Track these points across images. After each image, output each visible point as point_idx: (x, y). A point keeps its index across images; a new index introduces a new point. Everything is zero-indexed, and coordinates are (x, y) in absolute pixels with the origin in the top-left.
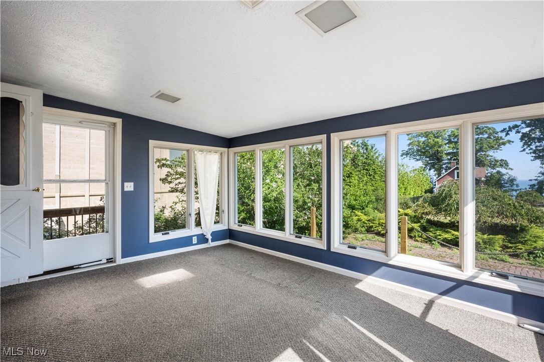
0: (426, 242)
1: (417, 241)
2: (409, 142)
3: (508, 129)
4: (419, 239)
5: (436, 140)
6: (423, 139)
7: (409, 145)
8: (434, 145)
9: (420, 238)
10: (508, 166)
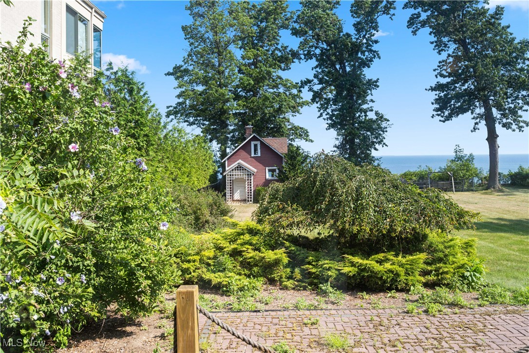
0: (305, 288)
1: (286, 288)
2: (178, 91)
3: (300, 84)
4: (289, 283)
5: (220, 91)
6: (200, 88)
7: (179, 96)
8: (218, 100)
9: (291, 281)
10: (308, 136)
